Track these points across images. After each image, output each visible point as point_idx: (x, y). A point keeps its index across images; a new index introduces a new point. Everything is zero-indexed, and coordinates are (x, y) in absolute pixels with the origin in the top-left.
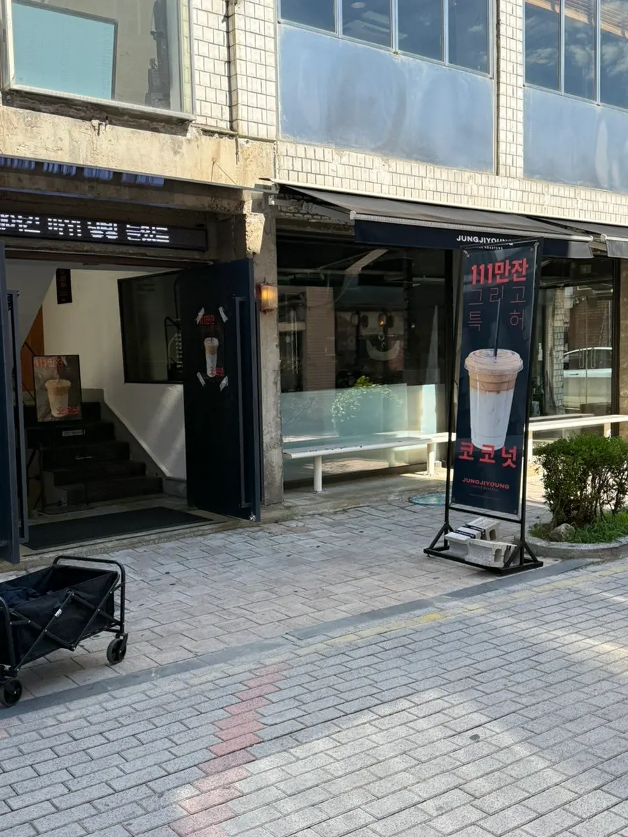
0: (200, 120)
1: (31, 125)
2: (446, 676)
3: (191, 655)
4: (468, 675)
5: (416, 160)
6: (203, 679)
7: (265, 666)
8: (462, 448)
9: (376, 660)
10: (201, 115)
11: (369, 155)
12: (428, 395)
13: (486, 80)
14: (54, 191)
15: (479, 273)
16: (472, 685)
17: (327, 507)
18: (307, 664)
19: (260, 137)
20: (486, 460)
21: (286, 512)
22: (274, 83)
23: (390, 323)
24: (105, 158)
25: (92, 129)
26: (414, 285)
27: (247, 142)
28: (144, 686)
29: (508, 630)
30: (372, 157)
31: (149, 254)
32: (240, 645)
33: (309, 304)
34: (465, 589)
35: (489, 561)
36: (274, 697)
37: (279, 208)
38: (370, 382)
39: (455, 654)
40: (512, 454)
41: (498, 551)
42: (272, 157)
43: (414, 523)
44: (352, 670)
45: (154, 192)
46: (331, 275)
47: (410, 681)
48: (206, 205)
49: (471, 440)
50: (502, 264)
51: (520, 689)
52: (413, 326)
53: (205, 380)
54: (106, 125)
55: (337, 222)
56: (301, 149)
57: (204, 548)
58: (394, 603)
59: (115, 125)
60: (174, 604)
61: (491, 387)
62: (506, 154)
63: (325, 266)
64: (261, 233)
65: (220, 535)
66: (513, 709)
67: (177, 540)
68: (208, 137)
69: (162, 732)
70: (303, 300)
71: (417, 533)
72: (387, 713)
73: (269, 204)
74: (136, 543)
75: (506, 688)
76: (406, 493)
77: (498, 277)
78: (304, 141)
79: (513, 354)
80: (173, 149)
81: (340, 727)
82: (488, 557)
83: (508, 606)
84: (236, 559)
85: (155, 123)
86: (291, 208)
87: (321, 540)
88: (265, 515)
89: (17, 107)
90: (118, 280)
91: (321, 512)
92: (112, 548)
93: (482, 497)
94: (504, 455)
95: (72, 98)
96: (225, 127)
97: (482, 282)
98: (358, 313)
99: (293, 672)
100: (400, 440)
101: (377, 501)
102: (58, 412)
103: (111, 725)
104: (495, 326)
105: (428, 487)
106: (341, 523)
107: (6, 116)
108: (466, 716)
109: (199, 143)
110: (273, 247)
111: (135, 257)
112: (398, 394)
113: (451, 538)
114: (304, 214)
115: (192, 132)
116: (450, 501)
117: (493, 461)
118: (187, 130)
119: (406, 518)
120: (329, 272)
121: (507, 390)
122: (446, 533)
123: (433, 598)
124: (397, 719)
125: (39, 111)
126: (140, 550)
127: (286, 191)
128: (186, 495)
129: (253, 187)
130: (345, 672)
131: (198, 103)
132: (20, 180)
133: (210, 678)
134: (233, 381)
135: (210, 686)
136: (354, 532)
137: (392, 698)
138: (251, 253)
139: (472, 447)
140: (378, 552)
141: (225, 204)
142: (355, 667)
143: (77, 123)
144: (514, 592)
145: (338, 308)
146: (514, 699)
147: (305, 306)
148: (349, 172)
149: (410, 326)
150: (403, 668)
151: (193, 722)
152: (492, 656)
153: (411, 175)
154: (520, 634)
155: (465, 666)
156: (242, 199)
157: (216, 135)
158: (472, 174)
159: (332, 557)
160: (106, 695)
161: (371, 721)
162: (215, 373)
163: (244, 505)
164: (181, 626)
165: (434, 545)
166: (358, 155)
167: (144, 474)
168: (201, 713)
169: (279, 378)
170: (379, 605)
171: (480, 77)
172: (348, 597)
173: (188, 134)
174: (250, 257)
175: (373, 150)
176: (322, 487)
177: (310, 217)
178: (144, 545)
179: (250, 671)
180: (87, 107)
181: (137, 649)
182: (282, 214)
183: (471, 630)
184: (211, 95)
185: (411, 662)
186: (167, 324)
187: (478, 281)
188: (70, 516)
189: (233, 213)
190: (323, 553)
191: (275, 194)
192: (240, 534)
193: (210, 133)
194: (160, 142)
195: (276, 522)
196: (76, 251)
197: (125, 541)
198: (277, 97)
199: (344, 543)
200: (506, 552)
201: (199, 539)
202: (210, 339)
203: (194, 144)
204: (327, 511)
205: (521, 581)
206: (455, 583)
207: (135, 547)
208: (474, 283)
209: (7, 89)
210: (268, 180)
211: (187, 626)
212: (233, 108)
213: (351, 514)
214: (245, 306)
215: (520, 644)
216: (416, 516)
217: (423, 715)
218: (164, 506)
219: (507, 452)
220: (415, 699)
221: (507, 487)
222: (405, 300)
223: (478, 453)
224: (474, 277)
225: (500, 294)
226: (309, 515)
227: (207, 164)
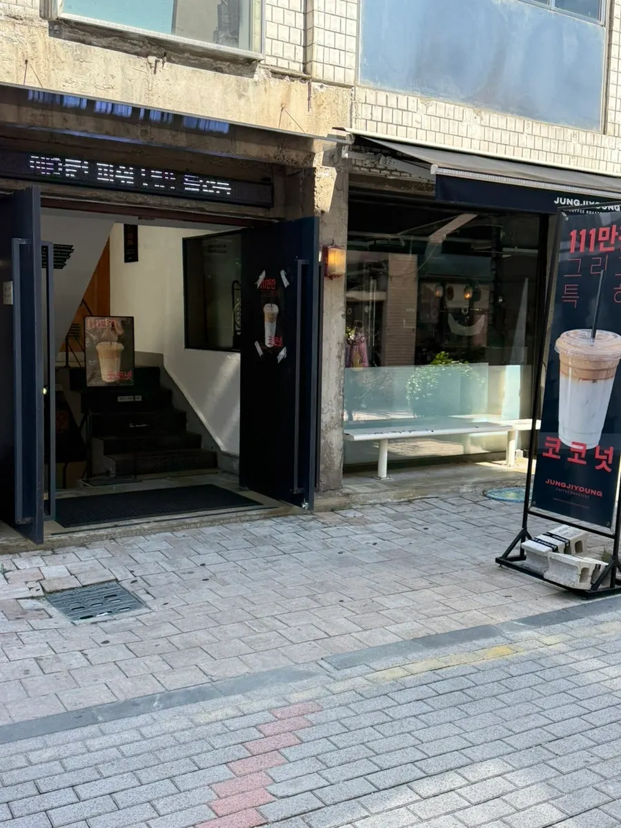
0: (271, 61)
1: (80, 60)
2: (511, 741)
3: (205, 679)
4: (539, 742)
5: (513, 113)
6: (212, 717)
7: (290, 704)
8: (547, 444)
9: (426, 708)
10: (272, 56)
11: (459, 106)
12: (512, 378)
13: (595, 28)
14: (103, 134)
15: (579, 240)
16: (543, 757)
17: (390, 497)
18: (340, 705)
19: (336, 81)
20: (576, 460)
21: (344, 500)
22: (355, 22)
23: (476, 296)
24: (160, 100)
25: (148, 66)
26: (504, 256)
27: (321, 87)
28: (141, 719)
29: (591, 677)
30: (461, 108)
31: (207, 209)
32: (265, 670)
33: (391, 273)
34: (543, 615)
35: (574, 582)
36: (292, 754)
37: (353, 162)
38: (449, 358)
39: (525, 708)
40: (608, 455)
41: (584, 570)
42: (349, 103)
43: (487, 522)
44: (394, 720)
45: (214, 140)
46: (414, 241)
47: (466, 744)
48: (272, 155)
49: (558, 435)
50: (607, 229)
51: (606, 770)
52: (501, 300)
53: (263, 350)
54: (163, 63)
55: (419, 180)
56: (382, 98)
57: (248, 537)
58: (455, 627)
59: (174, 62)
60: (201, 607)
61: (585, 375)
62: (615, 111)
63: (407, 231)
64: (331, 189)
65: (268, 522)
66: (596, 802)
67: (221, 524)
68: (277, 80)
69: (145, 793)
70: (385, 269)
71: (489, 535)
72: (430, 793)
73: (343, 156)
74: (176, 526)
75: (587, 767)
76: (482, 485)
77: (602, 244)
78: (386, 88)
79: (616, 337)
80: (238, 92)
81: (368, 810)
82: (571, 576)
83: (594, 642)
84: (280, 553)
85: (219, 62)
86: (367, 162)
87: (378, 535)
88: (319, 501)
89: (65, 39)
90: (183, 238)
91: (383, 502)
92: (149, 530)
93: (568, 502)
94: (597, 456)
95: (126, 30)
96: (298, 70)
97: (582, 250)
98: (443, 285)
99: (321, 717)
100: (477, 425)
101: (447, 493)
102: (109, 377)
103: (89, 774)
104: (595, 303)
105: (505, 480)
106: (403, 517)
107: (52, 48)
108: (533, 809)
109: (267, 86)
110: (345, 206)
111: (192, 212)
112: (478, 374)
113: (529, 548)
114: (381, 170)
115: (260, 73)
116: (530, 505)
117: (585, 463)
118: (254, 71)
119: (479, 514)
120: (412, 238)
121: (606, 379)
122: (523, 541)
123: (503, 624)
124: (443, 803)
125: (90, 44)
126: (179, 534)
127: (361, 142)
128: (238, 472)
129: (326, 136)
130: (385, 722)
131: (268, 42)
132: (65, 120)
133: (220, 714)
134: (291, 353)
135: (218, 728)
136: (418, 528)
137: (440, 769)
138: (320, 211)
139: (559, 444)
140: (442, 556)
141: (293, 155)
142: (398, 717)
143: (131, 59)
144: (602, 622)
145: (422, 279)
146: (597, 786)
147: (386, 275)
148: (435, 124)
149: (496, 299)
150: (457, 723)
151: (188, 781)
152: (571, 714)
153: (506, 130)
154: (607, 684)
155: (536, 728)
156: (312, 150)
157: (287, 78)
158: (575, 131)
159: (391, 558)
160: (93, 729)
161: (409, 804)
162: (273, 342)
163: (296, 490)
164: (203, 636)
165: (508, 554)
166: (447, 105)
167: (199, 446)
168: (200, 769)
169: (344, 351)
170: (438, 626)
171: (589, 23)
172: (400, 614)
173: (255, 75)
174: (318, 215)
175: (463, 100)
176: (388, 473)
177: (388, 173)
178: (184, 528)
179: (270, 710)
180: (143, 42)
181: (146, 665)
182: (357, 169)
183: (548, 674)
184: (284, 33)
185: (468, 716)
186: (235, 287)
187: (577, 249)
188: (114, 489)
189: (301, 166)
190: (380, 553)
191: (349, 145)
192: (291, 522)
193: (280, 76)
194: (223, 83)
195: (333, 510)
196: (128, 203)
197: (164, 524)
198: (357, 38)
199: (404, 541)
200: (594, 571)
201: (247, 525)
202: (270, 305)
203: (262, 87)
204: (389, 500)
205: (610, 608)
206: (530, 606)
207: (174, 531)
208: (572, 251)
209: (54, 18)
210: (343, 129)
211: (210, 637)
212: (308, 48)
213: (418, 505)
214: (307, 270)
215: (607, 700)
216: (490, 513)
217: (478, 800)
218: (215, 484)
219: (602, 453)
220: (470, 774)
221: (600, 494)
222: (493, 270)
223: (566, 452)
224: (572, 244)
225: (603, 263)
226: (371, 504)
227: (274, 110)
